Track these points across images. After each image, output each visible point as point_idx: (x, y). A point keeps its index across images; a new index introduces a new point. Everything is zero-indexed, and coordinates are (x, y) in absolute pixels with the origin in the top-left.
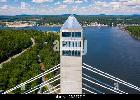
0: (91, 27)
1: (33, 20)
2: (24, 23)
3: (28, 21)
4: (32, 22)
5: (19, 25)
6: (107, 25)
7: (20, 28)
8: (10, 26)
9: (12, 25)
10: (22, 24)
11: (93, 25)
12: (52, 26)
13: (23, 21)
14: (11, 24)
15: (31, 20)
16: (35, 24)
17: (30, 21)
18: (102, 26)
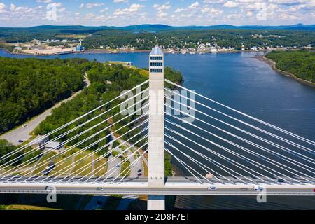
0: (196, 52)
1: (71, 39)
2: (53, 45)
3: (61, 39)
4: (71, 43)
5: (44, 48)
6: (230, 49)
7: (47, 55)
8: (26, 51)
9: (30, 49)
10: (51, 47)
11: (202, 48)
12: (115, 51)
13: (50, 40)
14: (26, 48)
15: (69, 39)
16: (79, 47)
17: (64, 41)
18: (221, 50)
